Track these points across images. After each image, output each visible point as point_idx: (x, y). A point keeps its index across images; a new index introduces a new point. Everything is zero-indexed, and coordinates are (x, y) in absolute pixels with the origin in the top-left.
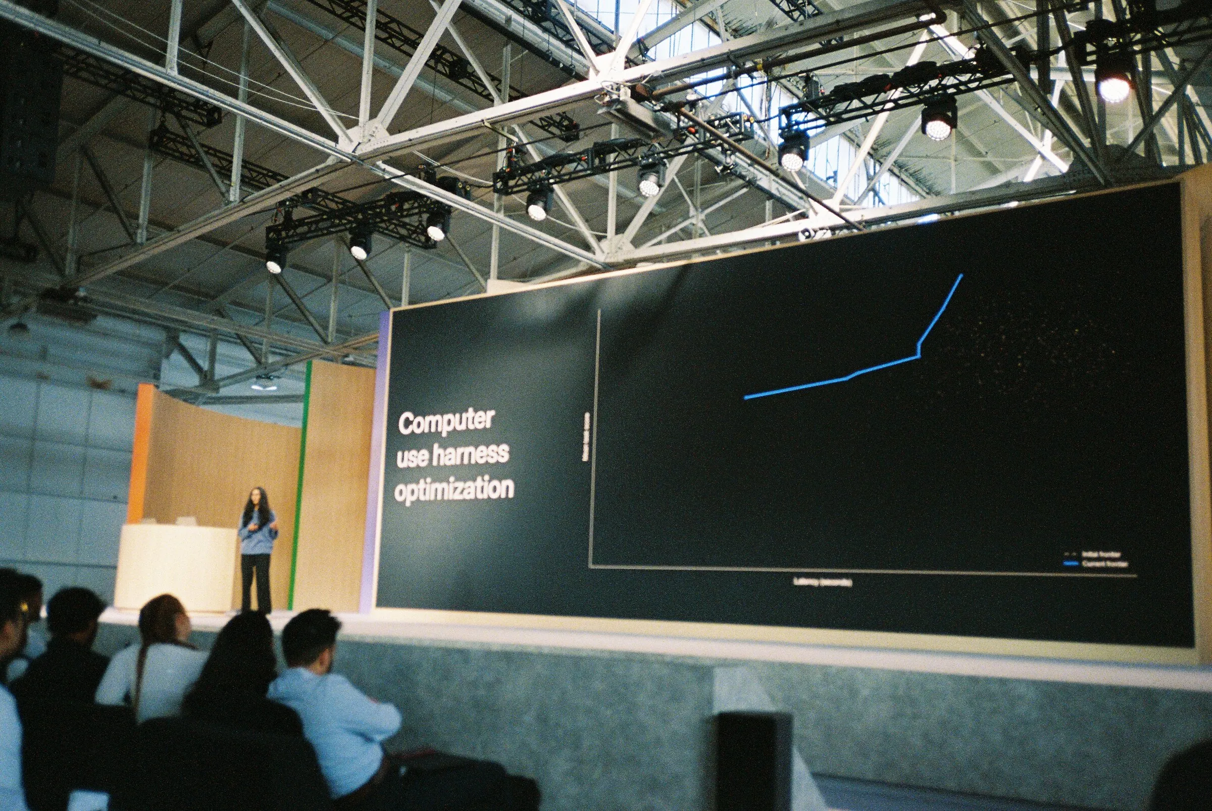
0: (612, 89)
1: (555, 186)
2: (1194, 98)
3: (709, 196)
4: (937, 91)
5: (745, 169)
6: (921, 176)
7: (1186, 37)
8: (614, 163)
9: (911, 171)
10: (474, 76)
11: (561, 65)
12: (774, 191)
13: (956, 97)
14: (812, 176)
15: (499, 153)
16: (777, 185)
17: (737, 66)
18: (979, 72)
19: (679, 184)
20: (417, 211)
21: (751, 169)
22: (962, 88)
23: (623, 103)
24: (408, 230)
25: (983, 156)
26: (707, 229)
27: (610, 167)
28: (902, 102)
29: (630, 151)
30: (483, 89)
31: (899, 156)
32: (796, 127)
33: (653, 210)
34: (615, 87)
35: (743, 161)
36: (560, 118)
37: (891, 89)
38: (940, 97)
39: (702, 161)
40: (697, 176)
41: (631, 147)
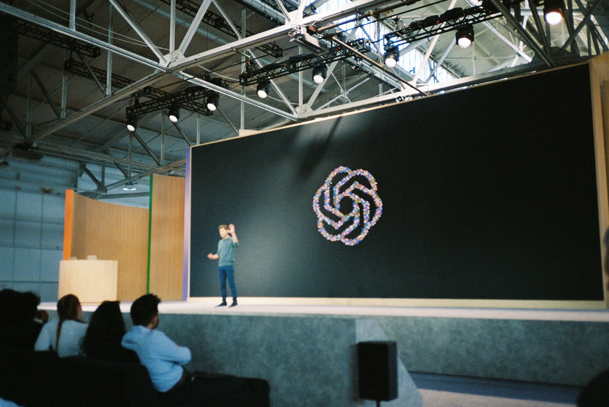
1: (271, 80)
2: (595, 23)
3: (351, 83)
4: (463, 23)
5: (368, 68)
6: (458, 68)
8: (301, 67)
9: (453, 66)
10: (227, 26)
11: (272, 19)
12: (383, 79)
14: (402, 70)
15: (242, 64)
17: (360, 14)
18: (484, 12)
19: (335, 77)
20: (202, 96)
21: (371, 68)
22: (476, 20)
23: (303, 35)
25: (489, 57)
26: (350, 99)
27: (298, 69)
28: (445, 29)
29: (308, 61)
30: (232, 32)
31: (446, 58)
32: (392, 44)
33: (322, 91)
34: (298, 27)
35: (367, 64)
36: (272, 46)
37: (439, 23)
38: (465, 26)
39: (346, 65)
40: (344, 73)
41: (309, 58)
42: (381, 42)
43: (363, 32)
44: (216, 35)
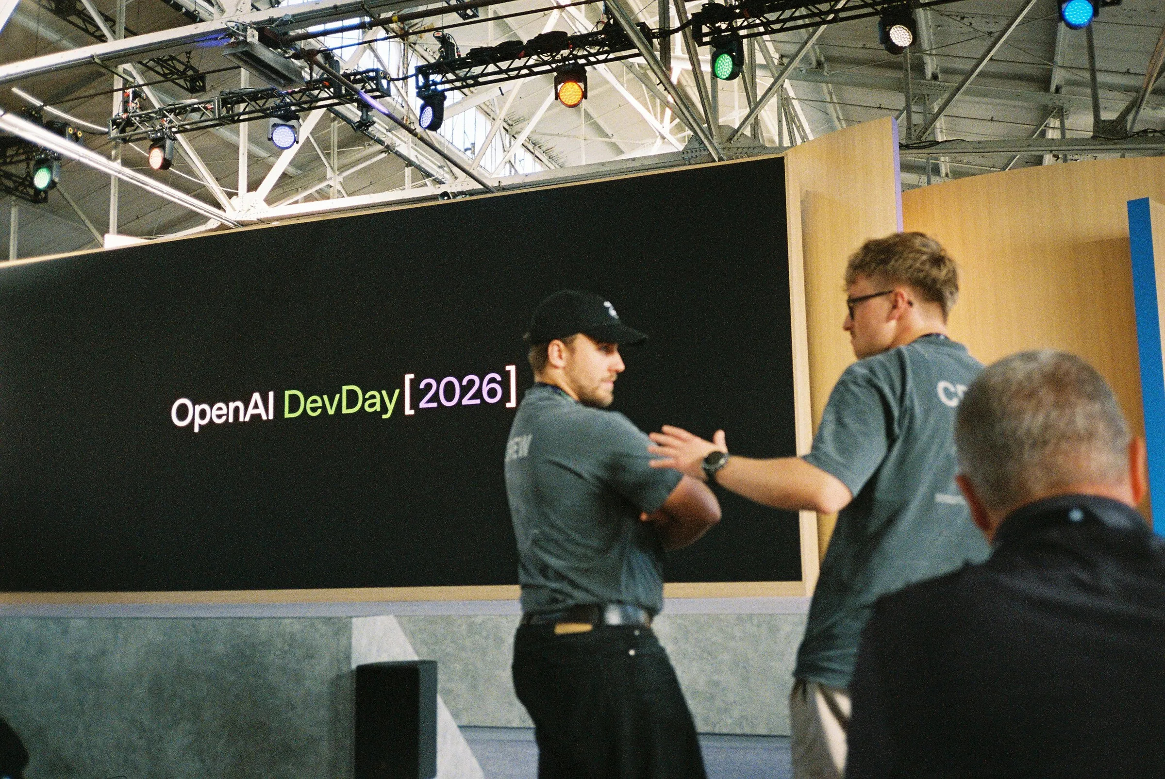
0: (238, 29)
1: (178, 136)
2: (792, 94)
3: (347, 160)
4: (568, 61)
5: (385, 134)
6: (554, 154)
7: (788, 25)
8: (244, 113)
9: (544, 148)
10: (85, 15)
11: (184, 10)
12: (413, 159)
13: (586, 68)
14: (450, 146)
15: (115, 93)
16: (416, 153)
17: (371, 16)
18: (607, 45)
19: (315, 145)
20: (22, 157)
21: (389, 134)
22: (592, 59)
23: (250, 45)
24: (15, 182)
25: (609, 138)
26: (346, 192)
27: (239, 118)
28: (536, 70)
29: (261, 102)
30: (95, 29)
31: (532, 132)
32: (433, 87)
33: (286, 170)
34: (241, 27)
35: (382, 126)
36: (184, 67)
37: (525, 56)
38: (571, 66)
39: (338, 123)
40: (334, 139)
41: (261, 98)
42: (412, 81)
43: (376, 59)
44: (58, 30)
